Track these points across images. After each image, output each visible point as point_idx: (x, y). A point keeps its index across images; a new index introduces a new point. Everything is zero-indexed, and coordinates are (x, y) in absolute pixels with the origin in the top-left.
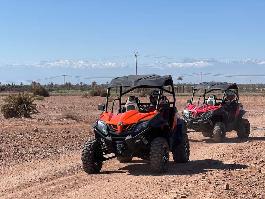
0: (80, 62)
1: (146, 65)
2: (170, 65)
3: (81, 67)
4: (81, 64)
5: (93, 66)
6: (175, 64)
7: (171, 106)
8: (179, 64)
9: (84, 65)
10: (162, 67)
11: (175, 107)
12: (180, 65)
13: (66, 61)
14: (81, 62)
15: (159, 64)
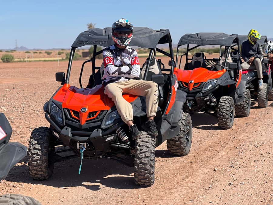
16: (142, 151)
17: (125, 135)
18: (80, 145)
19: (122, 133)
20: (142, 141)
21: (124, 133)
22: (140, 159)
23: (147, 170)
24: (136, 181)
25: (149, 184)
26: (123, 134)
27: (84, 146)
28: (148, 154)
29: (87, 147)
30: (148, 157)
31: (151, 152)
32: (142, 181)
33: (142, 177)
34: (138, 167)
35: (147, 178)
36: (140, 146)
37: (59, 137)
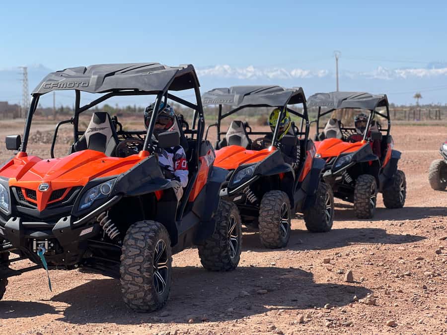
0: (249, 69)
1: (361, 74)
2: (403, 74)
3: (252, 76)
4: (250, 72)
5: (271, 75)
6: (412, 71)
7: (384, 133)
8: (420, 70)
9: (255, 75)
10: (389, 76)
11: (390, 136)
12: (421, 72)
13: (226, 67)
14: (251, 69)
15: (384, 71)
17: (114, 229)
18: (37, 245)
19: (110, 225)
21: (113, 225)
26: (112, 228)
27: (44, 246)
29: (50, 248)
37: (3, 234)
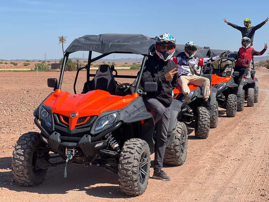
16: (203, 117)
20: (203, 112)
22: (202, 122)
23: (206, 128)
24: (198, 135)
25: (205, 137)
28: (207, 119)
30: (206, 121)
31: (208, 118)
32: (202, 135)
33: (202, 133)
34: (201, 126)
35: (205, 134)
36: (201, 114)
